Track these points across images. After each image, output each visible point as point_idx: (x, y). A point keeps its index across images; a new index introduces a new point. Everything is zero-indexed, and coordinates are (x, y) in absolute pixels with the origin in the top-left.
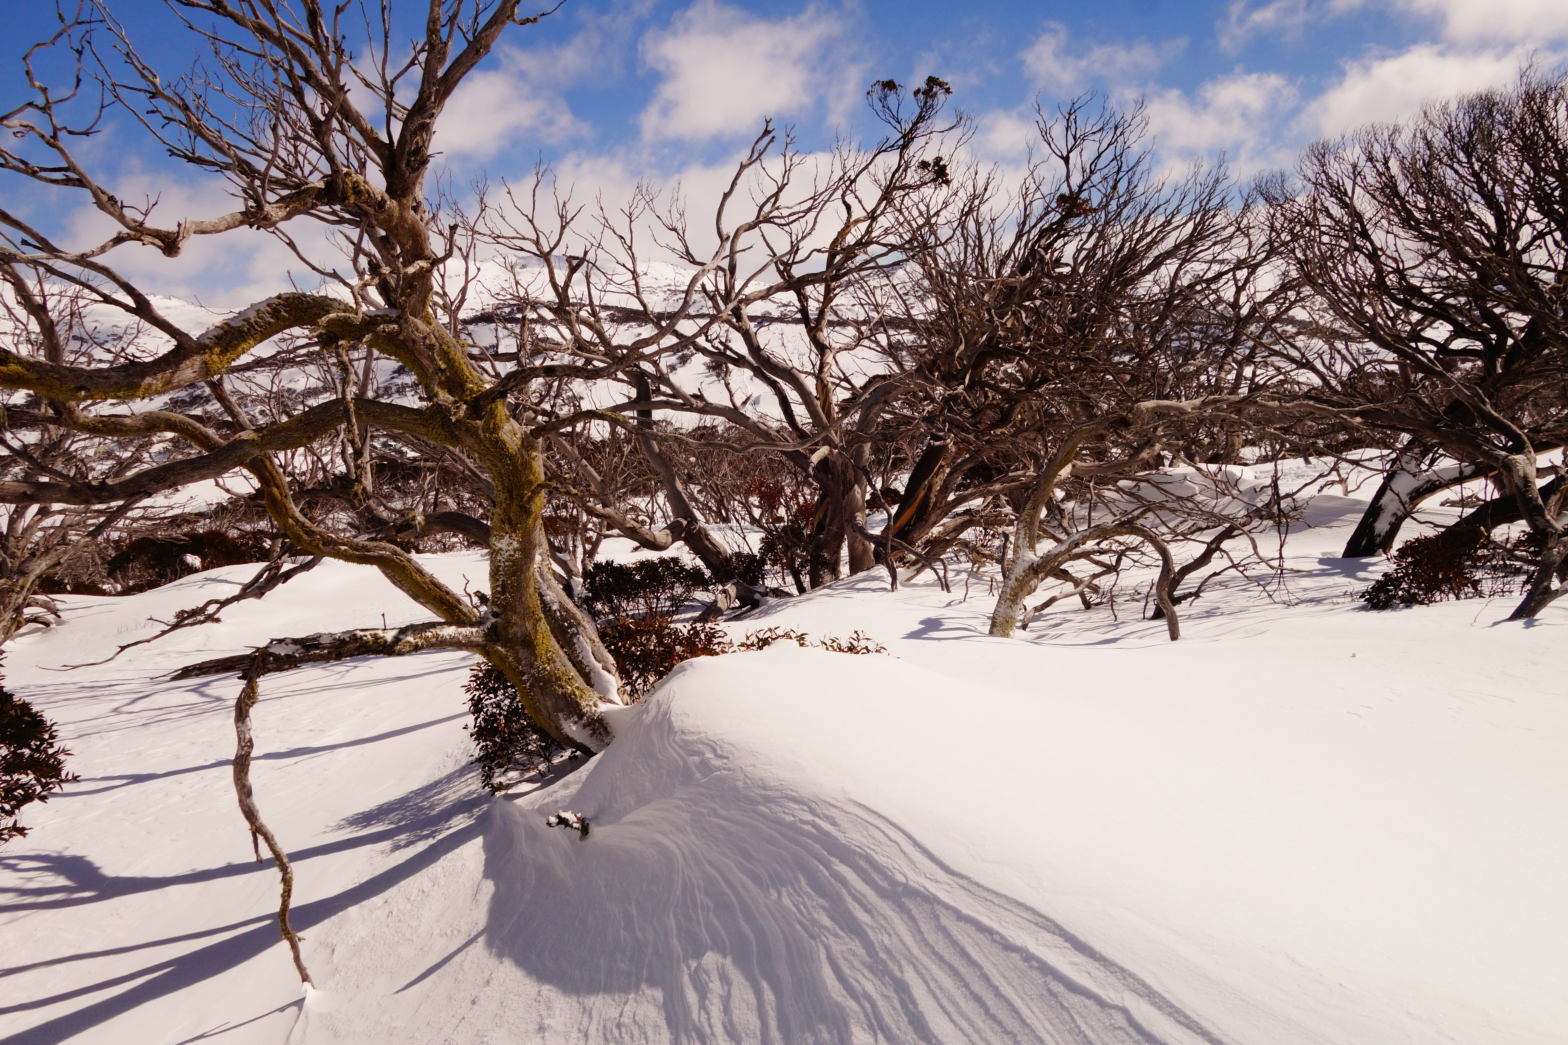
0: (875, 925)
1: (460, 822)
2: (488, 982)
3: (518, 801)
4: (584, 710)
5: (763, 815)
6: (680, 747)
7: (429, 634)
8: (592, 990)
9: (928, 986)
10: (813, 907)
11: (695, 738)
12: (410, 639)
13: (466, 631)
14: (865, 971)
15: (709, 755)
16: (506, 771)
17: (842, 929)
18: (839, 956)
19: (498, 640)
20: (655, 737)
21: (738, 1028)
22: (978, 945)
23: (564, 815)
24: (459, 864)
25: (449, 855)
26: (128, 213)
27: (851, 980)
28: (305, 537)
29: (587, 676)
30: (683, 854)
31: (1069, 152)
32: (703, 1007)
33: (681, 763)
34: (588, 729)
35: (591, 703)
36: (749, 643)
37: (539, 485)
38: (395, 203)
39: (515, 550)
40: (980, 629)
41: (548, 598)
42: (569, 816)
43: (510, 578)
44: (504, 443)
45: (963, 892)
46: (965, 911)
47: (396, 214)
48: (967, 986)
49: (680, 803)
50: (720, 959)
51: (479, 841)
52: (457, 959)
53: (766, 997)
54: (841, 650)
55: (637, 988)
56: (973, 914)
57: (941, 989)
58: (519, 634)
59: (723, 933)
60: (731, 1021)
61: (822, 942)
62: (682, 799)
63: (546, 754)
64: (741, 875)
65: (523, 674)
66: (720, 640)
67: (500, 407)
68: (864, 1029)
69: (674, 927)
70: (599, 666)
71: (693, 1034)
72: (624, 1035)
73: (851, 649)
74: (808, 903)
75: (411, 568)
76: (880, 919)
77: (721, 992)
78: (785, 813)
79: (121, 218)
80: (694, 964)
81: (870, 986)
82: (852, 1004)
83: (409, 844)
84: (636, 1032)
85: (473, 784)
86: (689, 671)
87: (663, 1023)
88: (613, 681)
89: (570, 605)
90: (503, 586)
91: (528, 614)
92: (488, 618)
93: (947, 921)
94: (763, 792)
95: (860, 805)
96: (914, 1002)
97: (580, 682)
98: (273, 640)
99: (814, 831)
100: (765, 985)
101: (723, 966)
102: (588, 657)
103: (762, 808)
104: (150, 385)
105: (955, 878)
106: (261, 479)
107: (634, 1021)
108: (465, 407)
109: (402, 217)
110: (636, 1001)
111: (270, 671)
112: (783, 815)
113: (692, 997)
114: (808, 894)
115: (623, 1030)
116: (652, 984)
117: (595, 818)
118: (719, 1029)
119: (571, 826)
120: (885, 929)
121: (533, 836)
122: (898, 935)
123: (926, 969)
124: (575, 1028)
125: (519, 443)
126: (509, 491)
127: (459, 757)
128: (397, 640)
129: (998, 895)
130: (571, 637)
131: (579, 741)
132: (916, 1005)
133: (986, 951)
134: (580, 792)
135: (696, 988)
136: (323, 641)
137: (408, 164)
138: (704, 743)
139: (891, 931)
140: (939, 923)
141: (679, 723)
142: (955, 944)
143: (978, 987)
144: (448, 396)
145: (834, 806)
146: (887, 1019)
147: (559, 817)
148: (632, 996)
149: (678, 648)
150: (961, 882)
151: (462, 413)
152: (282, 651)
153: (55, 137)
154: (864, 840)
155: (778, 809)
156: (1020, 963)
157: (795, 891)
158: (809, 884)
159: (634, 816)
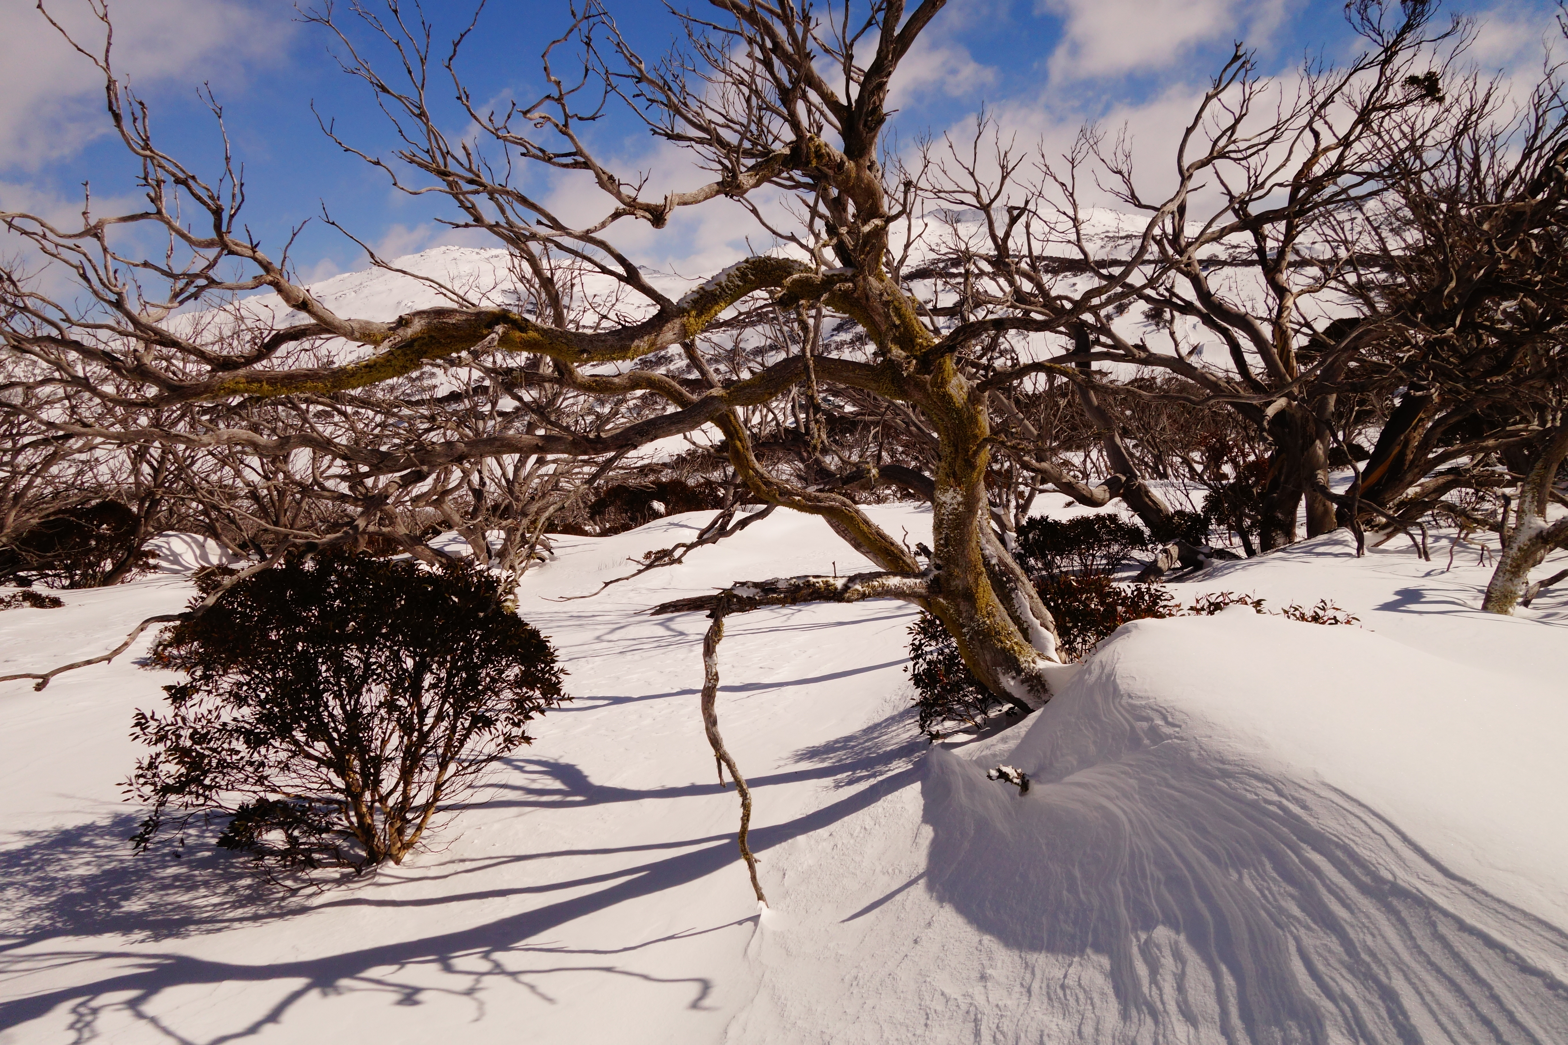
0: (1355, 922)
1: (900, 766)
2: (929, 924)
3: (956, 751)
4: (1023, 666)
5: (1220, 789)
6: (1127, 711)
7: (876, 583)
8: (1035, 946)
9: (1422, 998)
10: (1280, 894)
11: (1143, 703)
12: (858, 587)
13: (910, 581)
14: (1344, 972)
15: (1159, 722)
16: (943, 721)
17: (1316, 923)
18: (1312, 951)
19: (940, 592)
20: (1099, 699)
21: (1194, 1008)
22: (1486, 961)
23: (1004, 769)
24: (898, 806)
25: (889, 797)
26: (625, 190)
27: (1327, 979)
28: (764, 487)
29: (1025, 631)
30: (1130, 821)
32: (1154, 980)
33: (1128, 728)
34: (1026, 685)
35: (1030, 659)
36: (1199, 607)
37: (985, 439)
38: (852, 164)
39: (959, 504)
40: (1469, 603)
41: (987, 552)
42: (1009, 770)
43: (952, 531)
44: (950, 397)
45: (1465, 899)
46: (1469, 921)
47: (853, 175)
48: (1472, 1005)
49: (1127, 768)
50: (1172, 935)
51: (917, 786)
52: (898, 897)
53: (1225, 982)
54: (1303, 618)
55: (1082, 953)
56: (1480, 926)
57: (1439, 1004)
58: (960, 588)
59: (1175, 908)
60: (1186, 1001)
61: (1291, 933)
62: (1130, 765)
63: (983, 706)
64: (1195, 850)
65: (963, 626)
66: (1165, 603)
67: (948, 361)
68: (1343, 1034)
69: (1122, 895)
70: (1038, 622)
71: (1144, 1008)
72: (1068, 997)
73: (1316, 619)
74: (1275, 889)
75: (859, 519)
76: (1361, 915)
77: (1174, 970)
78: (1246, 790)
79: (618, 195)
80: (1143, 936)
81: (1350, 988)
82: (1329, 1005)
83: (850, 782)
84: (1082, 996)
85: (910, 730)
86: (1134, 632)
87: (1110, 992)
88: (1052, 639)
89: (1007, 559)
90: (947, 539)
91: (970, 567)
92: (931, 570)
93: (1446, 929)
94: (1221, 766)
95: (1336, 790)
96: (1404, 1014)
97: (1019, 637)
98: (736, 583)
99: (1280, 812)
100: (1224, 968)
101: (1176, 943)
102: (1026, 613)
103: (1219, 782)
104: (638, 347)
105: (1455, 883)
106: (726, 432)
107: (1080, 985)
108: (914, 362)
109: (859, 178)
110: (1081, 965)
111: (733, 611)
112: (1244, 792)
113: (1142, 969)
114: (1274, 880)
115: (1068, 992)
116: (1098, 949)
117: (1035, 775)
118: (1172, 1007)
119: (1011, 781)
120: (1368, 928)
121: (971, 786)
122: (1384, 937)
123: (1420, 979)
124: (1018, 982)
125: (966, 397)
126: (954, 445)
127: (897, 703)
128: (846, 587)
129: (1513, 908)
130: (1010, 592)
131: (1017, 696)
132: (1407, 1017)
133: (1497, 970)
134: (1019, 747)
135: (1146, 961)
136: (782, 585)
137: (865, 125)
138: (1153, 709)
139: (1376, 932)
140: (1436, 931)
141: (1125, 686)
142: (1456, 956)
143: (1487, 1008)
144: (900, 351)
145: (1304, 788)
146: (1371, 1027)
147: (999, 771)
148: (1076, 959)
149: (1120, 608)
150: (1463, 887)
151: (912, 369)
152: (744, 593)
153: (566, 125)
154: (1341, 829)
155: (1238, 785)
156: (1543, 990)
157: (1259, 874)
158: (1274, 869)
159: (1077, 777)
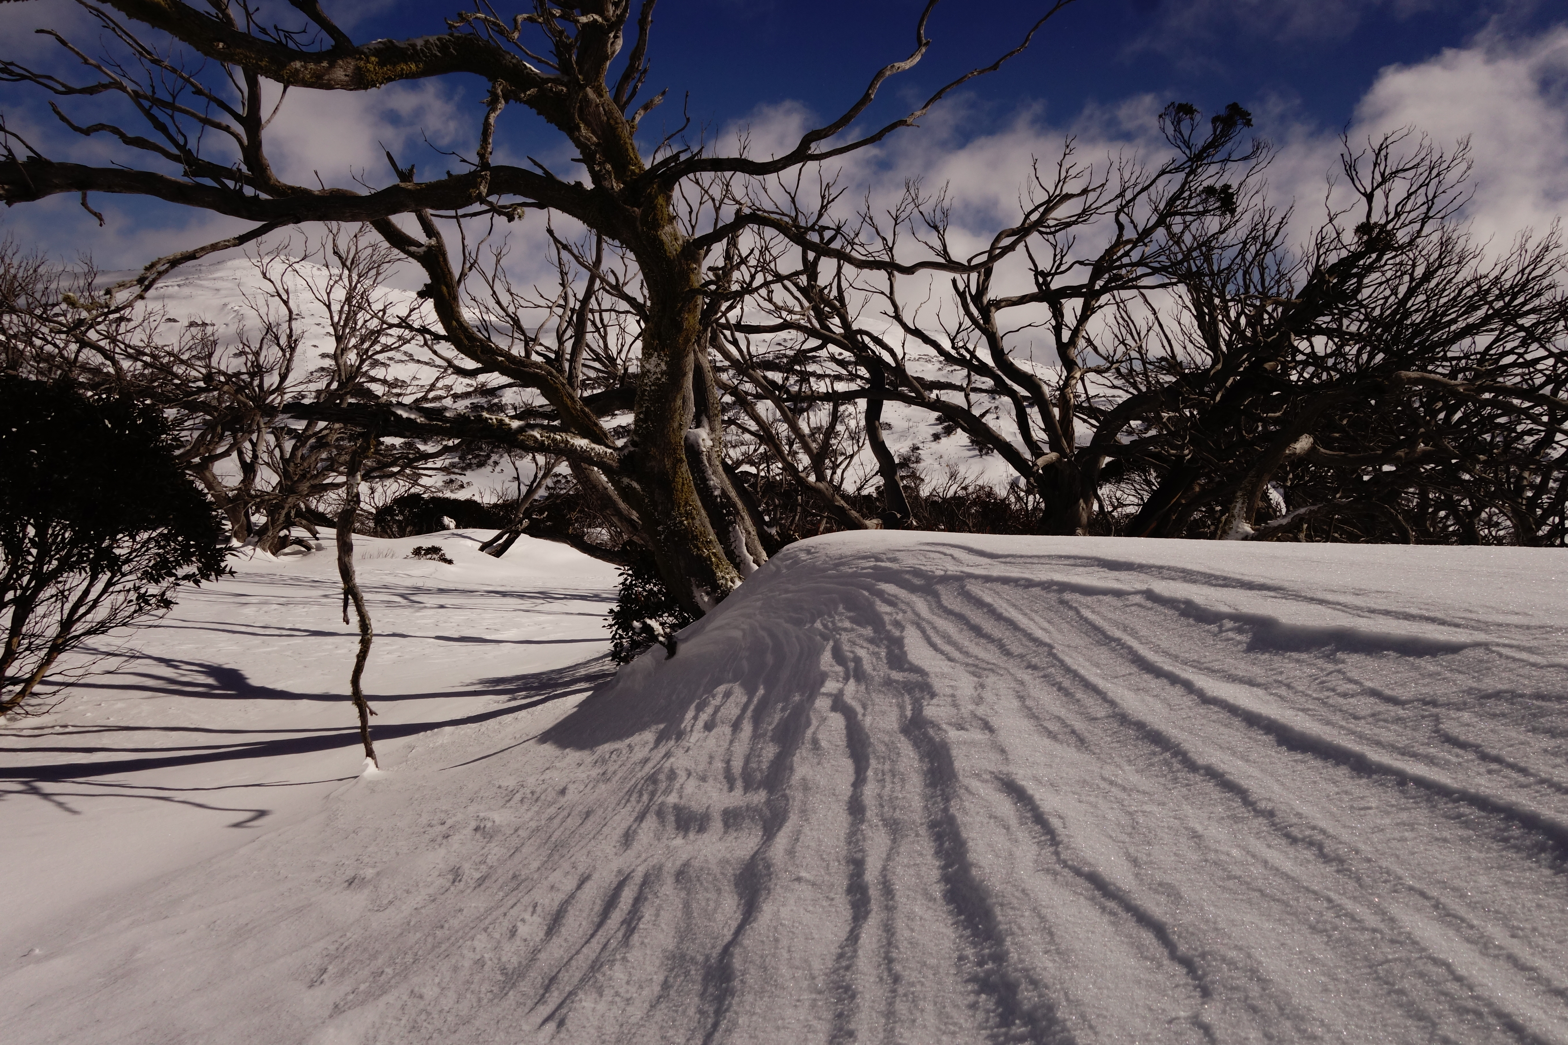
0: (895, 611)
4: (719, 582)
7: (558, 437)
12: (536, 434)
13: (600, 449)
14: (865, 643)
17: (859, 625)
18: (845, 642)
22: (997, 592)
25: (556, 701)
27: (847, 653)
28: (466, 342)
29: (737, 566)
30: (745, 635)
31: (1373, 190)
35: (728, 577)
39: (663, 373)
43: (654, 404)
44: (662, 243)
45: (1002, 566)
48: (968, 622)
50: (731, 685)
51: (588, 693)
52: (508, 750)
58: (656, 470)
59: (745, 668)
60: (714, 719)
64: (786, 625)
65: (659, 523)
67: (660, 197)
68: (838, 679)
69: (708, 679)
70: (751, 558)
71: (675, 735)
72: (613, 756)
74: (838, 619)
75: (564, 392)
76: (902, 605)
80: (705, 695)
81: (863, 651)
82: (837, 669)
83: (524, 697)
84: (626, 750)
87: (652, 740)
89: (733, 494)
90: (648, 415)
91: (670, 450)
92: (627, 447)
97: (718, 549)
99: (871, 570)
101: (730, 688)
102: (741, 547)
105: (999, 559)
107: (629, 746)
112: (847, 570)
114: (840, 613)
115: (616, 753)
116: (660, 722)
118: (699, 726)
120: (903, 610)
122: (914, 610)
123: (930, 623)
125: (679, 249)
126: (662, 303)
128: (522, 429)
130: (725, 520)
133: (1004, 594)
135: (698, 708)
139: (910, 610)
140: (963, 590)
142: (972, 598)
152: (405, 414)
156: (1038, 591)
157: (830, 616)
158: (845, 606)
